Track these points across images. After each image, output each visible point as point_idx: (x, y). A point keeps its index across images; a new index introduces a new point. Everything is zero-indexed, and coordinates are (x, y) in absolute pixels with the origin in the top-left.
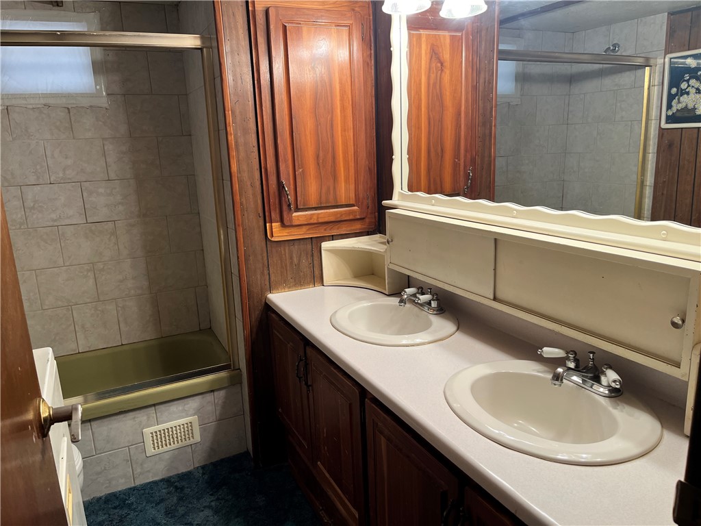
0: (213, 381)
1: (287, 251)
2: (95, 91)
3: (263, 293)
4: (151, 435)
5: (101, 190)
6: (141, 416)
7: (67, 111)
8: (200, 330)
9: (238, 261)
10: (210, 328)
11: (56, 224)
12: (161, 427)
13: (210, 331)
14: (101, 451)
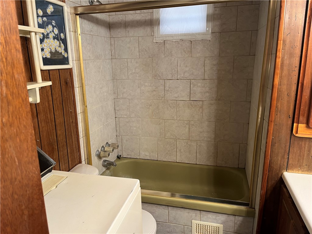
0: (236, 210)
1: (307, 145)
2: (205, 32)
3: (280, 169)
4: (196, 225)
5: (199, 84)
6: (193, 213)
7: (190, 42)
8: (238, 168)
9: (266, 145)
10: (245, 168)
11: (176, 99)
12: (202, 223)
13: (243, 170)
14: (171, 222)
